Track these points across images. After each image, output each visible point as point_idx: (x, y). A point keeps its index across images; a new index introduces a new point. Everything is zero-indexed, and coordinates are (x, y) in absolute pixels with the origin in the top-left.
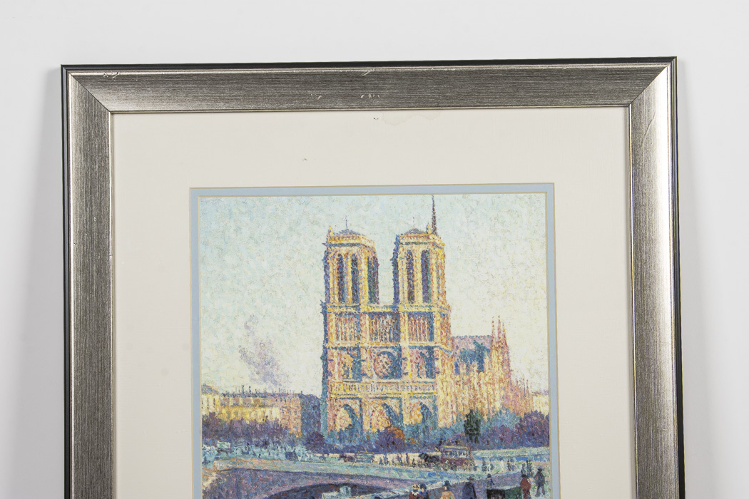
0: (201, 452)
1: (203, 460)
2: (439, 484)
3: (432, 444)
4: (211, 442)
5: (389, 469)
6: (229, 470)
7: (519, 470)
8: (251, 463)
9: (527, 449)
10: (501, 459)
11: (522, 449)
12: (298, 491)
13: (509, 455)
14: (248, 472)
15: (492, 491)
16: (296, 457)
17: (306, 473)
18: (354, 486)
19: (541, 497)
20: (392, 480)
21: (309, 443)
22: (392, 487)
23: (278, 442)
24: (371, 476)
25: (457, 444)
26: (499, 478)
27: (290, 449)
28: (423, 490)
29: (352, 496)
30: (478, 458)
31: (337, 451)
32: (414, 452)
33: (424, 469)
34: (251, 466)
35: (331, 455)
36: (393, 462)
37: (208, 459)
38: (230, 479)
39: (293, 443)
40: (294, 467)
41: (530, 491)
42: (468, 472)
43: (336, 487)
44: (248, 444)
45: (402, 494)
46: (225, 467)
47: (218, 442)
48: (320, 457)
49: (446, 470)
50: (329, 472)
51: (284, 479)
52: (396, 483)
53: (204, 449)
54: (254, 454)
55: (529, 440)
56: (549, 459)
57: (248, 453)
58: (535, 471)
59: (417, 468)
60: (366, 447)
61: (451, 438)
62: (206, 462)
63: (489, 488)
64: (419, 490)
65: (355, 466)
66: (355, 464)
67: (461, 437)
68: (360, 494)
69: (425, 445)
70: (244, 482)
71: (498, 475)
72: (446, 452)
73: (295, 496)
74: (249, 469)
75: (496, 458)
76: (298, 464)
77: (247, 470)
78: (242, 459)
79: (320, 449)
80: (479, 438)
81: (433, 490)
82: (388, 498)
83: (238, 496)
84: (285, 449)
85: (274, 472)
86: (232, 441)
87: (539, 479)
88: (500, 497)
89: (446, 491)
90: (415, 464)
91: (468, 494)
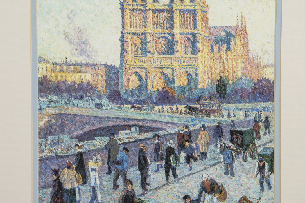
0: (38, 102)
1: (39, 108)
2: (198, 126)
3: (194, 100)
4: (44, 96)
5: (164, 116)
6: (57, 114)
7: (253, 118)
8: (72, 110)
9: (259, 104)
10: (240, 110)
12: (103, 129)
13: (247, 107)
14: (70, 116)
15: (234, 131)
16: (102, 107)
17: (108, 117)
18: (141, 127)
19: (267, 136)
20: (166, 123)
21: (111, 97)
22: (166, 127)
23: (90, 97)
24: (152, 120)
25: (211, 100)
26: (239, 123)
27: (98, 101)
28: (187, 130)
29: (140, 133)
30: (225, 109)
31: (130, 103)
32: (181, 104)
33: (188, 116)
34: (71, 112)
35: (125, 106)
36: (167, 111)
37: (42, 107)
38: (57, 120)
39: (100, 97)
40: (100, 113)
41: (260, 132)
42: (217, 119)
43: (129, 127)
44: (70, 98)
45: (173, 132)
46: (54, 113)
47: (49, 95)
48: (118, 107)
49: (203, 117)
50: (124, 117)
51: (94, 121)
52: (169, 125)
53: (40, 100)
54: (74, 104)
55: (260, 97)
56: (273, 111)
57: (69, 103)
58: (264, 118)
59: (184, 115)
60: (150, 101)
61: (207, 96)
62: (41, 109)
63: (232, 129)
64: (185, 130)
65: (141, 114)
66: (141, 112)
67: (213, 95)
68: (145, 132)
69: (189, 100)
70: (67, 122)
71: (238, 121)
72: (203, 105)
73: (101, 133)
74: (70, 114)
75: (238, 109)
76: (103, 111)
77: (69, 115)
78: (65, 107)
79: (118, 102)
80: (225, 95)
81: (194, 130)
82: (164, 135)
83: (63, 132)
84: (95, 101)
85: (87, 116)
86: (59, 95)
87: (266, 124)
88: (239, 135)
89: (203, 131)
90: (182, 113)
91: (218, 133)
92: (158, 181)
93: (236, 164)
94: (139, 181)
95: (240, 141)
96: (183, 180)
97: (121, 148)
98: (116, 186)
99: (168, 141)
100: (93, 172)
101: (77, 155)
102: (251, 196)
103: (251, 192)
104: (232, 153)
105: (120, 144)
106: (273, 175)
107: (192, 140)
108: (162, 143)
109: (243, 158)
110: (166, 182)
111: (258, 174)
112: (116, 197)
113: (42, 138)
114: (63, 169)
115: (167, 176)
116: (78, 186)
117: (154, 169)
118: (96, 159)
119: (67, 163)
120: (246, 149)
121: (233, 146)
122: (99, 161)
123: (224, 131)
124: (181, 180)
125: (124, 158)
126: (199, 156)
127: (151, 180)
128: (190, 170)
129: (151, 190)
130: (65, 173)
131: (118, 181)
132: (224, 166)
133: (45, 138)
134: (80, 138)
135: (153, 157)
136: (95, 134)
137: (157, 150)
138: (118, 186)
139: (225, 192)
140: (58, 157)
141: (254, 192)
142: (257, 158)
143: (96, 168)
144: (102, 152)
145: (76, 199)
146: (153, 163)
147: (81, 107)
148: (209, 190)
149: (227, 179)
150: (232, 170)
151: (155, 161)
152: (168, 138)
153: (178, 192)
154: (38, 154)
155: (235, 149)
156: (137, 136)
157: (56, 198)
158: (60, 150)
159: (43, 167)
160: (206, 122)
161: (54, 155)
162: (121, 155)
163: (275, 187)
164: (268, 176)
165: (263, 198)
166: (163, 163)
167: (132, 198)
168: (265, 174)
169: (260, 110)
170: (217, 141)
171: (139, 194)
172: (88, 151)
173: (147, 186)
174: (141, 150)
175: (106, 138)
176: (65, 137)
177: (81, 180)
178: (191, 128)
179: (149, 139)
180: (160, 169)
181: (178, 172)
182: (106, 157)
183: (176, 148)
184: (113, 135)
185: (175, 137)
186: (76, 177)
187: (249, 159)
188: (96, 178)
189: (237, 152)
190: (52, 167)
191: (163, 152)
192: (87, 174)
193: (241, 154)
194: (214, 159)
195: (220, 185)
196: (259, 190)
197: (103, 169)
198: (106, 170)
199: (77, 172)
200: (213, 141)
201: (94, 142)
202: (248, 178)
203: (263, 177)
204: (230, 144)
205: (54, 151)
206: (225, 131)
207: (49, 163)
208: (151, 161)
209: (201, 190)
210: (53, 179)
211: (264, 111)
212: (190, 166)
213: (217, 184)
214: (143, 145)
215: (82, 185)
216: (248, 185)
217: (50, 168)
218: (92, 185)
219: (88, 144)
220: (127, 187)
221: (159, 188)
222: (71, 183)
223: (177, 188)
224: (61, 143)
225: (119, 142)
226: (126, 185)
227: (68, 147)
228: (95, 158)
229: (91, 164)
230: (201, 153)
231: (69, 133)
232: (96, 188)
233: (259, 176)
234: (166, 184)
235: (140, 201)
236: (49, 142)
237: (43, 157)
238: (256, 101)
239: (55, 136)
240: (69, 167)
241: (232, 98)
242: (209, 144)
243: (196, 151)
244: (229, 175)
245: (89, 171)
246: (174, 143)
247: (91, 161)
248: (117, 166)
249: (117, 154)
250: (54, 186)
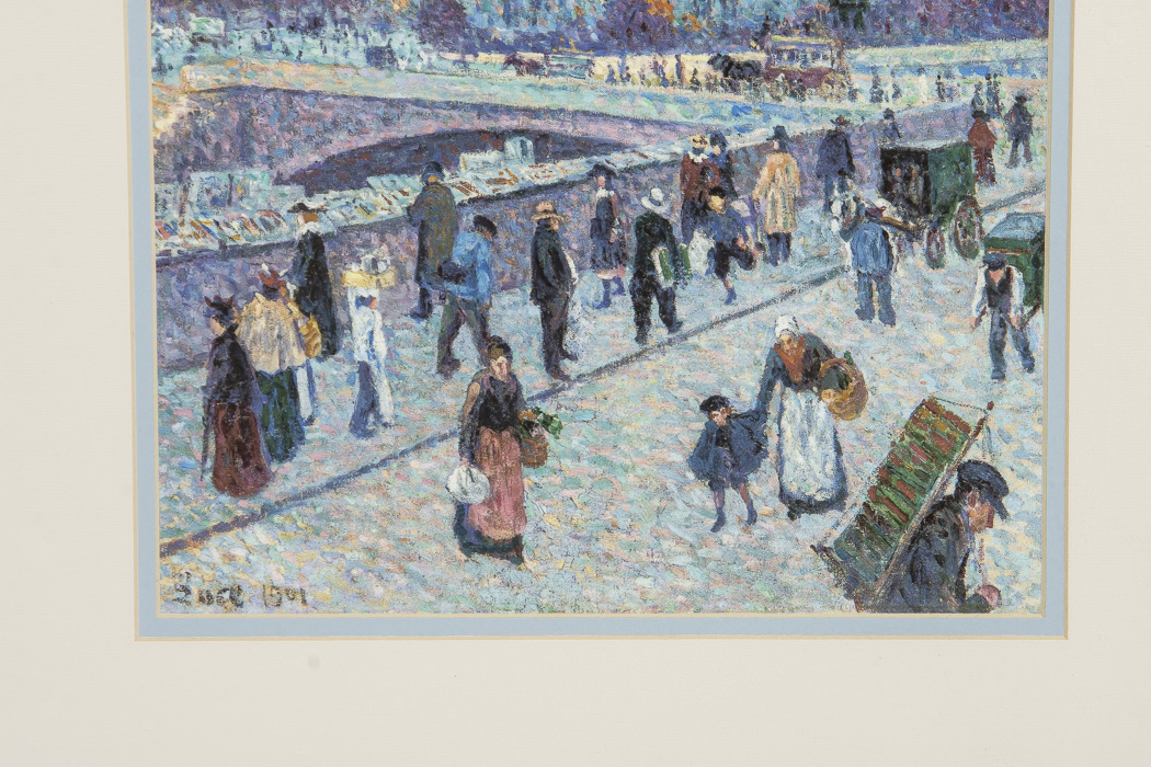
0: (150, 43)
1: (153, 63)
2: (760, 134)
3: (745, 33)
4: (174, 18)
5: (633, 95)
6: (221, 90)
7: (967, 100)
8: (277, 73)
9: (990, 46)
10: (920, 70)
11: (977, 44)
12: (397, 149)
13: (942, 60)
14: (270, 96)
15: (894, 152)
16: (393, 60)
17: (417, 102)
18: (542, 138)
19: (1020, 168)
20: (638, 122)
21: (426, 25)
22: (637, 139)
23: (347, 21)
24: (585, 113)
25: (808, 33)
26: (914, 119)
27: (376, 39)
28: (717, 150)
29: (537, 161)
30: (863, 69)
31: (499, 46)
32: (694, 50)
33: (721, 95)
34: (276, 82)
35: (483, 56)
36: (643, 77)
37: (166, 61)
38: (223, 113)
39: (384, 25)
40: (388, 86)
41: (993, 153)
42: (833, 105)
43: (497, 139)
44: (270, 25)
45: (664, 158)
46: (211, 84)
47: (193, 16)
48: (455, 62)
49: (779, 99)
50: (478, 100)
51: (363, 117)
52: (649, 129)
53: (156, 34)
54: (287, 52)
55: (996, 22)
56: (1044, 72)
57: (269, 48)
58: (1008, 103)
59: (705, 93)
60: (575, 37)
61: (793, 17)
62: (161, 69)
63: (888, 145)
64: (709, 149)
65: (543, 87)
66: (544, 80)
67: (818, 13)
68: (557, 156)
69: (724, 33)
70: (260, 120)
71: (912, 112)
72: (779, 52)
73: (391, 161)
74: (274, 89)
75: (908, 67)
76: (398, 78)
77: (268, 90)
78: (254, 61)
79: (456, 41)
80: (864, 15)
81: (744, 149)
82: (628, 170)
83: (245, 156)
84: (365, 38)
85: (336, 97)
86: (229, 16)
87: (1018, 123)
88: (915, 168)
89: (778, 151)
90: (698, 83)
91: (834, 161)
92: (608, 345)
93: (900, 276)
94: (537, 344)
95: (915, 191)
96: (702, 341)
97: (468, 219)
98: (448, 363)
99: (643, 189)
100: (363, 308)
101: (300, 245)
102: (955, 396)
103: (956, 381)
104: (885, 234)
105: (462, 205)
106: (1039, 317)
107: (737, 189)
108: (624, 200)
109: (928, 254)
110: (637, 348)
111: (983, 313)
112: (450, 402)
113: (168, 181)
114: (250, 298)
115: (642, 322)
116: (308, 362)
117: (591, 300)
118: (375, 262)
119: (262, 275)
120: (940, 221)
121: (889, 210)
122: (385, 267)
123: (856, 151)
124: (692, 340)
125: (480, 257)
126: (760, 246)
127: (581, 339)
128: (728, 302)
129: (580, 377)
130: (258, 313)
131: (455, 345)
132: (858, 286)
133: (180, 179)
134: (313, 180)
135: (589, 254)
136: (367, 166)
137: (602, 225)
138: (455, 364)
139: (861, 383)
140: (227, 252)
141: (967, 383)
142: (982, 252)
143: (375, 293)
144: (396, 232)
145: (298, 411)
146: (588, 274)
147: (315, 62)
148: (798, 377)
149: (867, 333)
150: (886, 299)
151: (595, 266)
152: (643, 180)
153: (683, 384)
154: (154, 240)
155: (899, 219)
156: (528, 173)
157: (222, 407)
158: (235, 224)
159: (174, 290)
160: (788, 118)
161: (215, 246)
162: (467, 243)
163: (1046, 361)
164: (1024, 323)
165: (1003, 405)
166: (627, 276)
167: (511, 407)
168: (1012, 315)
169: (993, 69)
170: (829, 190)
171: (535, 393)
172: (344, 230)
173: (567, 361)
174: (544, 226)
175: (410, 180)
176: (255, 178)
177: (319, 340)
178: (734, 144)
179: (572, 185)
180: (616, 299)
181: (681, 311)
182: (410, 253)
183: (675, 219)
184: (438, 168)
185: (671, 178)
186: (297, 329)
187: (952, 257)
188: (372, 333)
189: (907, 231)
190: (209, 291)
191: (624, 233)
192: (341, 317)
193: (919, 238)
194: (820, 257)
195: (839, 355)
196: (988, 376)
197: (399, 296)
198: (409, 300)
199: (302, 311)
200: (816, 190)
201: (364, 195)
202: (944, 330)
203: (1002, 324)
204: (881, 203)
205: (214, 229)
206: (860, 150)
207: (194, 274)
208: (580, 269)
209: (770, 376)
210: (213, 337)
211: (1011, 72)
212: (726, 285)
213: (828, 353)
214: (550, 207)
215: (319, 360)
216: (948, 358)
217: (200, 294)
218: (357, 357)
219: (343, 202)
220: (489, 364)
221: (610, 368)
222: (281, 352)
223: (679, 370)
224: (241, 199)
225: (459, 197)
226: (485, 360)
227: (269, 212)
228: (370, 257)
229: (354, 280)
230: (769, 237)
231: (269, 160)
232: (375, 370)
233: (987, 320)
234: (638, 355)
235: (541, 417)
236: (193, 197)
237: (174, 253)
238: (978, 36)
239: (217, 174)
240: (271, 292)
241: (888, 26)
242: (800, 202)
243: (749, 230)
244: (876, 320)
245: (346, 306)
246: (666, 197)
247: (354, 267)
248: (451, 287)
249: (451, 241)
250: (217, 363)
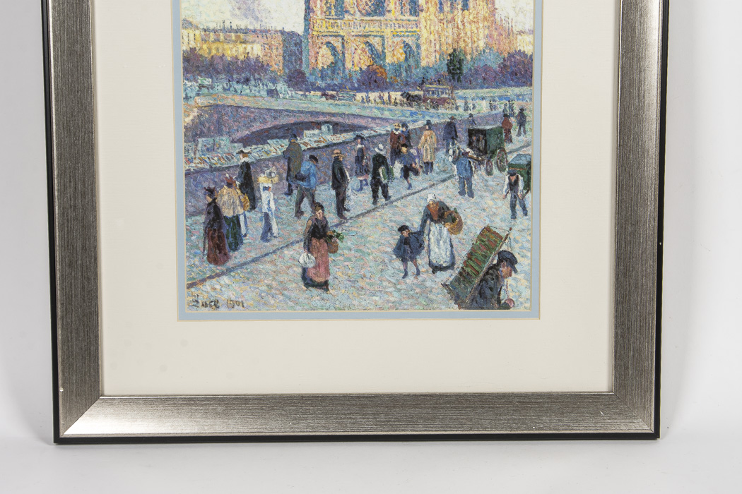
0: (182, 88)
1: (184, 96)
2: (421, 123)
4: (192, 78)
5: (371, 108)
6: (211, 106)
7: (501, 110)
8: (232, 100)
9: (510, 89)
10: (483, 99)
11: (504, 89)
12: (279, 129)
13: (492, 94)
14: (230, 108)
15: (473, 130)
16: (277, 94)
17: (287, 111)
18: (336, 124)
20: (373, 119)
21: (291, 81)
22: (373, 125)
23: (260, 79)
24: (353, 115)
25: (439, 84)
26: (481, 117)
27: (271, 86)
28: (404, 129)
29: (334, 134)
30: (461, 98)
31: (319, 89)
32: (395, 90)
33: (406, 108)
34: (232, 103)
35: (312, 92)
36: (375, 101)
37: (189, 95)
38: (211, 115)
39: (274, 81)
40: (275, 104)
41: (512, 131)
42: (449, 112)
43: (318, 125)
44: (229, 81)
45: (384, 132)
46: (206, 104)
47: (199, 78)
48: (302, 95)
49: (428, 109)
50: (310, 110)
51: (266, 116)
52: (377, 121)
53: (185, 84)
54: (236, 91)
55: (512, 80)
56: (531, 99)
57: (229, 90)
58: (517, 111)
59: (399, 107)
60: (349, 86)
61: (434, 78)
62: (187, 98)
63: (471, 127)
65: (336, 104)
66: (336, 102)
67: (443, 76)
68: (342, 132)
69: (407, 84)
70: (226, 118)
71: (480, 115)
72: (428, 91)
73: (277, 134)
74: (231, 106)
75: (478, 97)
76: (279, 101)
77: (228, 106)
78: (223, 95)
79: (302, 87)
80: (461, 77)
81: (415, 129)
82: (369, 137)
83: (220, 132)
84: (267, 86)
85: (255, 109)
86: (214, 77)
87: (521, 119)
88: (481, 136)
89: (428, 130)
90: (397, 103)
91: (450, 134)
92: (362, 205)
94: (334, 206)
95: (481, 145)
96: (399, 204)
97: (307, 156)
98: (299, 213)
99: (376, 145)
100: (266, 191)
101: (241, 166)
102: (497, 225)
103: (497, 220)
104: (470, 162)
105: (304, 150)
106: (529, 193)
107: (412, 144)
108: (368, 149)
109: (487, 170)
110: (373, 206)
113: (189, 142)
114: (222, 187)
115: (375, 197)
116: (244, 213)
118: (270, 173)
119: (226, 178)
120: (491, 157)
121: (471, 152)
122: (274, 175)
124: (395, 204)
125: (312, 171)
127: (351, 203)
128: (409, 189)
129: (351, 218)
130: (225, 193)
131: (302, 205)
132: (460, 182)
133: (194, 141)
134: (246, 141)
136: (267, 136)
137: (359, 159)
138: (302, 213)
139: (461, 220)
140: (213, 169)
141: (501, 220)
142: (507, 169)
143: (270, 185)
144: (279, 162)
145: (240, 232)
146: (354, 178)
147: (247, 95)
148: (436, 218)
149: (463, 201)
150: (470, 187)
151: (357, 175)
152: (375, 141)
153: (391, 221)
154: (184, 165)
155: (475, 156)
156: (330, 138)
157: (211, 230)
158: (216, 159)
159: (192, 184)
160: (432, 117)
161: (208, 167)
162: (306, 166)
164: (523, 196)
165: (515, 229)
166: (369, 178)
167: (324, 230)
168: (519, 194)
170: (448, 145)
171: (333, 224)
172: (259, 161)
173: (346, 212)
174: (337, 159)
175: (284, 141)
176: (223, 140)
177: (248, 204)
178: (411, 127)
179: (347, 143)
180: (365, 187)
181: (391, 192)
183: (388, 156)
184: (295, 136)
185: (386, 140)
186: (240, 199)
187: (496, 171)
188: (269, 201)
189: (478, 161)
190: (206, 185)
191: (368, 162)
192: (257, 195)
193: (483, 164)
194: (444, 171)
195: (452, 210)
196: (510, 217)
197: (280, 186)
198: (283, 188)
199: (242, 192)
200: (443, 145)
201: (266, 147)
202: (493, 199)
203: (515, 197)
204: (468, 150)
205: (207, 160)
207: (200, 178)
208: (350, 176)
209: (425, 218)
210: (207, 203)
211: (518, 99)
212: (408, 182)
213: (448, 208)
214: (339, 152)
215: (249, 211)
216: (494, 210)
218: (263, 211)
219: (258, 150)
220: (315, 213)
221: (363, 215)
222: (234, 208)
223: (389, 215)
224: (218, 149)
225: (304, 148)
226: (314, 211)
227: (229, 154)
228: (269, 171)
229: (262, 180)
230: (425, 163)
231: (229, 133)
232: (270, 215)
233: (509, 196)
234: (373, 209)
235: (335, 234)
236: (199, 148)
237: (192, 170)
238: (505, 86)
239: (209, 139)
240: (229, 185)
241: (470, 81)
242: (437, 149)
243: (417, 160)
244: (466, 195)
245: (259, 191)
246: (384, 148)
247: (262, 175)
248: (301, 183)
249: (300, 164)
250: (209, 213)
